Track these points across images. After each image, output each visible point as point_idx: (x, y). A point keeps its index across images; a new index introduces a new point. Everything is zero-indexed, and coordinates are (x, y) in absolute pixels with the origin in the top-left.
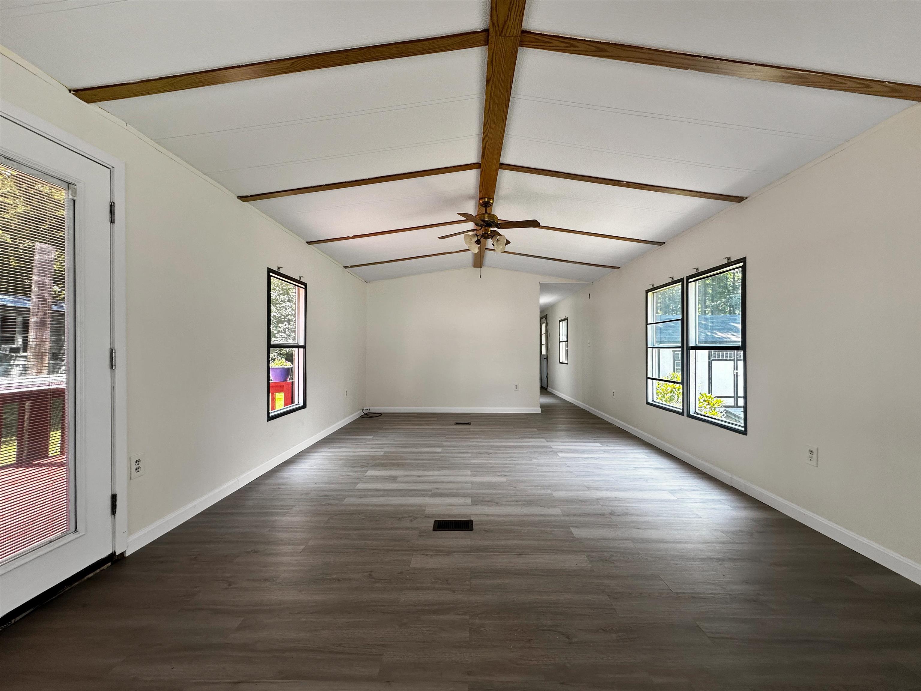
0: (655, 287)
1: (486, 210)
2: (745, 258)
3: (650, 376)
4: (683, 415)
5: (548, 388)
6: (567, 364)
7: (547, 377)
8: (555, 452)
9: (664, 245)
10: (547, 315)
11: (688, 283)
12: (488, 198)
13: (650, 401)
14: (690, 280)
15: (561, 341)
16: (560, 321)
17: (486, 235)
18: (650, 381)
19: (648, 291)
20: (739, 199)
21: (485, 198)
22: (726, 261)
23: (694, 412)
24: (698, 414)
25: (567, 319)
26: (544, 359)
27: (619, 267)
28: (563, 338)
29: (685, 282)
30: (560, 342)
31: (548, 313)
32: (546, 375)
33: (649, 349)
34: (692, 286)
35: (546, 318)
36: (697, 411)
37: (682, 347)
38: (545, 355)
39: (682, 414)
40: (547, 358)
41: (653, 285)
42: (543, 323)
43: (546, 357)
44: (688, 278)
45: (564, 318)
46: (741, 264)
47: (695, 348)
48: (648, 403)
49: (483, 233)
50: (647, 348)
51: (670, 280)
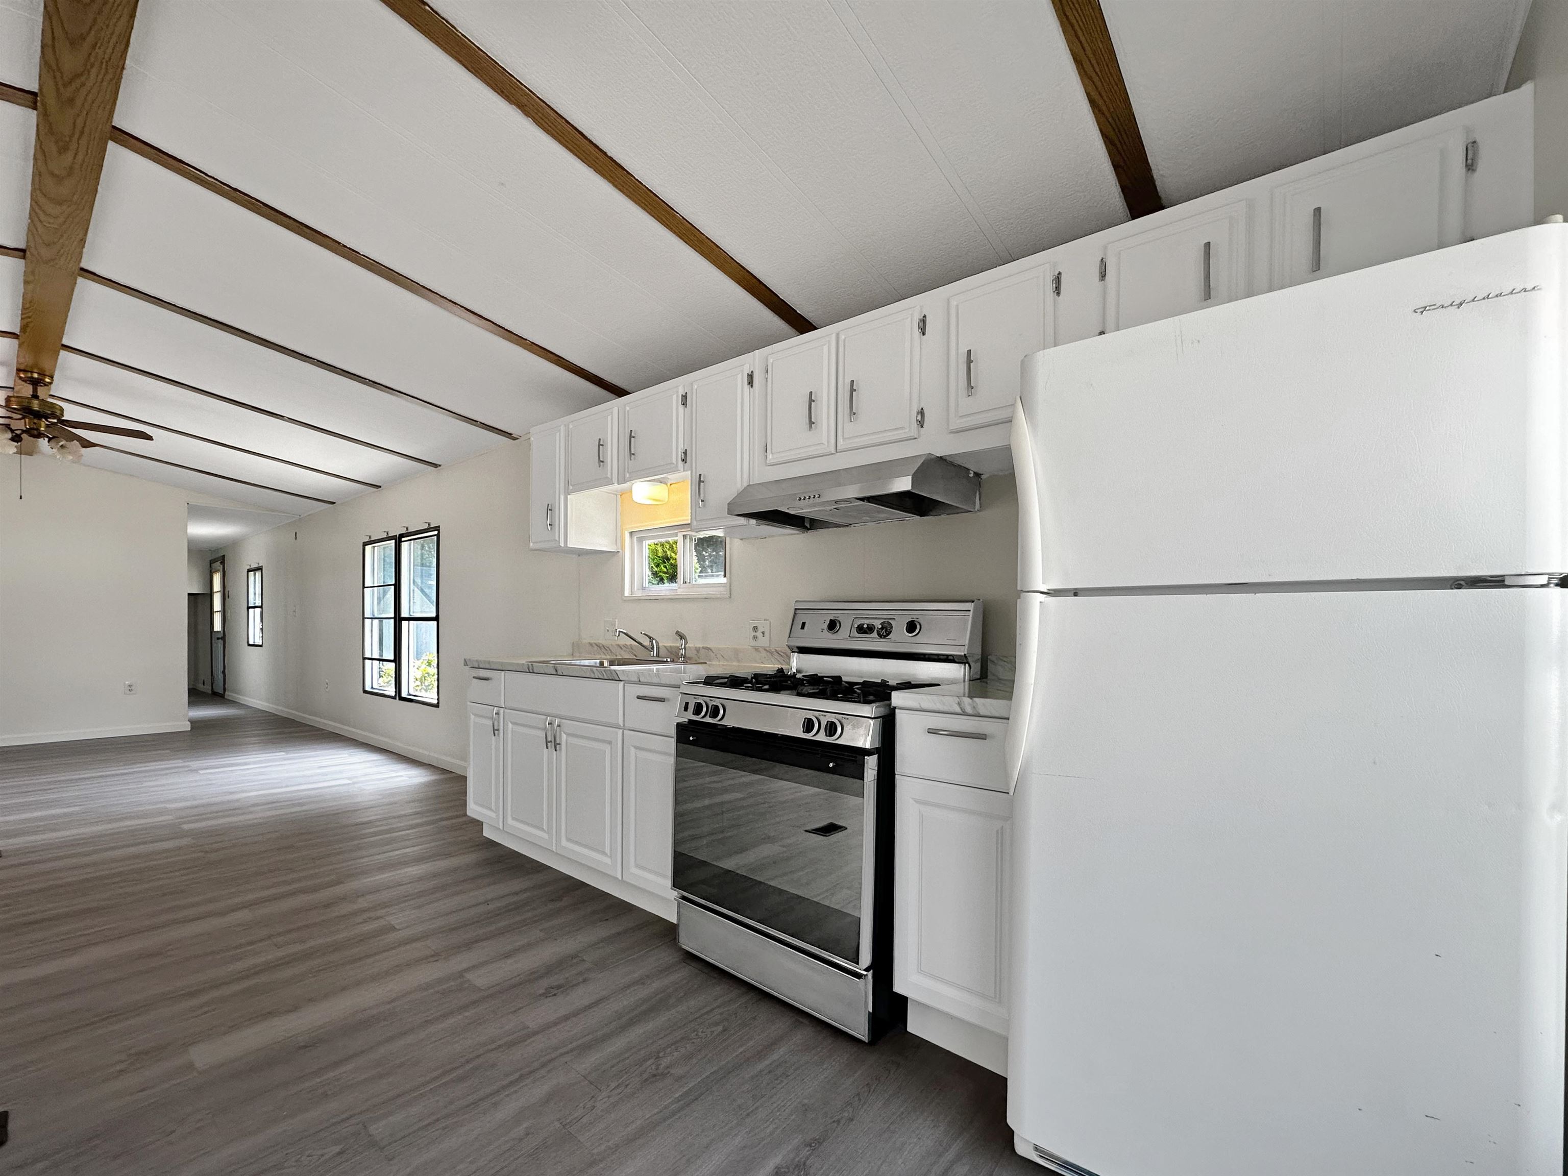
0: (372, 539)
1: (35, 390)
2: (439, 526)
3: (368, 655)
4: (396, 699)
5: (226, 693)
6: (261, 646)
7: (224, 672)
8: (196, 771)
9: (380, 489)
10: (224, 556)
11: (401, 542)
12: (38, 373)
13: (368, 688)
14: (403, 539)
15: (250, 605)
16: (249, 571)
17: (35, 432)
18: (368, 662)
19: (365, 544)
20: (436, 466)
21: (32, 372)
22: (426, 526)
23: (407, 693)
24: (410, 695)
25: (260, 569)
26: (218, 639)
27: (334, 503)
28: (254, 599)
29: (398, 540)
30: (249, 608)
31: (226, 554)
32: (222, 669)
33: (366, 620)
34: (405, 546)
35: (223, 563)
36: (411, 692)
37: (395, 618)
38: (220, 632)
39: (394, 698)
40: (223, 638)
41: (370, 537)
42: (216, 571)
43: (220, 636)
44: (402, 536)
45: (256, 566)
46: (436, 532)
47: (408, 619)
48: (365, 692)
49: (28, 427)
50: (364, 618)
51: (385, 535)
